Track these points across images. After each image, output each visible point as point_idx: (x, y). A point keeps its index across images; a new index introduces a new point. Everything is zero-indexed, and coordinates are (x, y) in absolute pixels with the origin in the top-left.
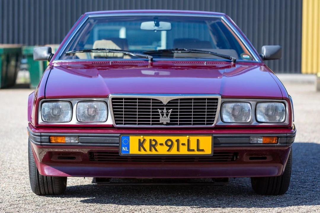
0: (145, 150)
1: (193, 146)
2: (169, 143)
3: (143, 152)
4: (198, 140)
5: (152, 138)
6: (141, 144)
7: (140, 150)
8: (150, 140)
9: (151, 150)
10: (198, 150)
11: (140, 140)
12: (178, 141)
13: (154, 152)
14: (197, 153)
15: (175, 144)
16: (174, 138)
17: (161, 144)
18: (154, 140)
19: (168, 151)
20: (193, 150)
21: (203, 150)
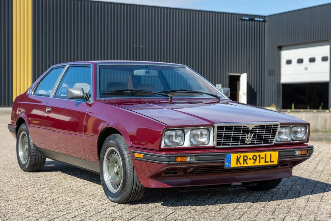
0: (240, 164)
1: (268, 159)
2: (255, 158)
3: (239, 165)
4: (271, 155)
5: (245, 154)
6: (238, 160)
7: (237, 164)
8: (244, 156)
9: (244, 163)
10: (271, 161)
11: (237, 156)
12: (259, 156)
13: (245, 165)
14: (270, 163)
15: (258, 158)
16: (257, 154)
17: (250, 159)
18: (246, 156)
19: (254, 163)
20: (268, 162)
21: (273, 162)
